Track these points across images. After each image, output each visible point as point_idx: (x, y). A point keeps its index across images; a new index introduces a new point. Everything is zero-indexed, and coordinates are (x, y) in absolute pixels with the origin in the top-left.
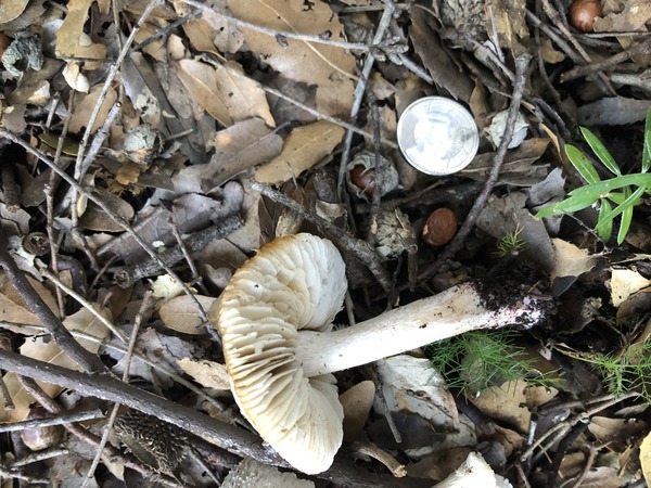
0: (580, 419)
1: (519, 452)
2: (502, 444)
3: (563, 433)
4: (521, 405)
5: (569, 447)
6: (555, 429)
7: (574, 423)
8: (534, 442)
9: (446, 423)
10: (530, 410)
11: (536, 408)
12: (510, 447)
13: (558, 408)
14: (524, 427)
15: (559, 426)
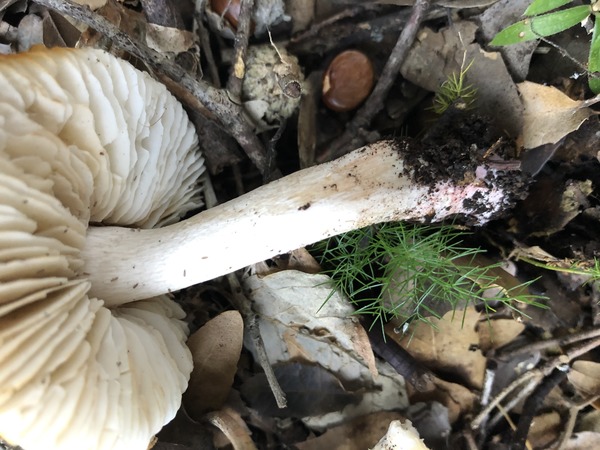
0: (556, 365)
1: (469, 416)
2: (445, 404)
3: (531, 387)
4: (473, 348)
5: (540, 406)
6: (521, 381)
7: (548, 371)
8: (490, 401)
9: (362, 376)
10: (484, 354)
11: (493, 352)
12: (457, 410)
13: (523, 351)
14: (476, 379)
15: (526, 377)
